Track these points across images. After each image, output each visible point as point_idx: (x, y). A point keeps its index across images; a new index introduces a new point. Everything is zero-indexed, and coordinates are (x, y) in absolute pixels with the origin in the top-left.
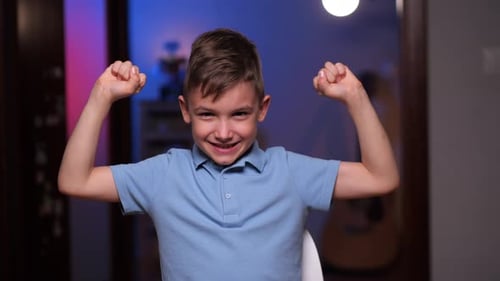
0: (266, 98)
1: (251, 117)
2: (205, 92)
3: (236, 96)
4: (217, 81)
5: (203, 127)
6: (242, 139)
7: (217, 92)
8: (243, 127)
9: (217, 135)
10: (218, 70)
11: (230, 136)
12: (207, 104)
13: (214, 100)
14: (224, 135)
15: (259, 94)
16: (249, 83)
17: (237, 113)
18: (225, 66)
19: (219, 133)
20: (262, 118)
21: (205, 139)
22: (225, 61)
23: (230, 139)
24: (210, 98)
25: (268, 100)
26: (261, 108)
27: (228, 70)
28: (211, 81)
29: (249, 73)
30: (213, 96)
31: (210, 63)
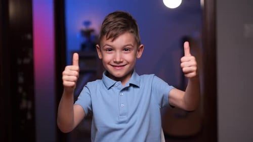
0: (141, 45)
1: (133, 52)
2: (108, 37)
3: (124, 39)
4: (114, 32)
5: (108, 57)
6: (128, 63)
7: (114, 37)
8: (128, 57)
9: (115, 60)
10: (115, 26)
11: (122, 60)
12: (109, 42)
13: (113, 41)
14: (118, 60)
15: (138, 43)
16: (131, 34)
17: (125, 49)
18: (119, 24)
20: (139, 55)
21: (109, 63)
22: (119, 22)
23: (122, 62)
24: (110, 40)
25: (142, 47)
26: (139, 51)
27: (120, 26)
28: (111, 32)
29: (132, 30)
30: (112, 39)
31: (111, 23)
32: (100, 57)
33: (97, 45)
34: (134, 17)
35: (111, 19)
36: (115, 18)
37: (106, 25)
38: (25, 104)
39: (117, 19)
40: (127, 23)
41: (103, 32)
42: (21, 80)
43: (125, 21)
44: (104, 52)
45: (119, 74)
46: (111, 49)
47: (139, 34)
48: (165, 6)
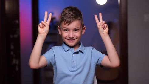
0: (84, 27)
1: (80, 31)
2: (66, 22)
3: (75, 24)
4: (69, 20)
5: (65, 34)
6: (77, 38)
7: (69, 23)
8: (77, 34)
9: (69, 36)
10: (69, 16)
11: (73, 36)
12: (66, 26)
13: (68, 25)
14: (71, 36)
15: (82, 25)
16: (79, 21)
17: (75, 30)
19: (70, 36)
20: (83, 33)
21: (66, 38)
22: (72, 14)
23: (74, 38)
24: (67, 24)
25: (85, 28)
26: (83, 30)
27: (72, 16)
28: (67, 20)
29: (79, 18)
31: (67, 14)
32: (60, 33)
33: (59, 27)
34: (80, 10)
35: (67, 11)
36: (69, 11)
37: (64, 15)
38: (15, 62)
39: (71, 12)
41: (62, 20)
42: (12, 47)
43: (75, 13)
44: (63, 32)
45: (72, 45)
46: (67, 30)
47: (83, 19)
48: (97, 3)
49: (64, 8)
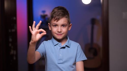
0: (71, 24)
1: (67, 27)
2: (55, 19)
3: (62, 21)
4: (58, 17)
7: (58, 20)
10: (58, 14)
11: (61, 31)
12: (55, 22)
13: (57, 21)
14: (59, 31)
15: (69, 23)
16: (66, 18)
17: (63, 25)
18: (60, 13)
20: (69, 29)
21: (55, 33)
24: (56, 21)
25: (71, 25)
26: (69, 27)
27: (61, 14)
28: (56, 17)
29: (66, 16)
30: (57, 20)
31: (56, 13)
32: (50, 29)
33: (49, 24)
34: (67, 9)
35: (56, 10)
36: (58, 10)
37: (54, 13)
39: (59, 10)
40: (64, 12)
41: (52, 17)
42: (11, 40)
43: (63, 12)
44: (52, 27)
45: (59, 38)
46: (56, 25)
47: (70, 18)
48: (83, 3)
49: (54, 8)
